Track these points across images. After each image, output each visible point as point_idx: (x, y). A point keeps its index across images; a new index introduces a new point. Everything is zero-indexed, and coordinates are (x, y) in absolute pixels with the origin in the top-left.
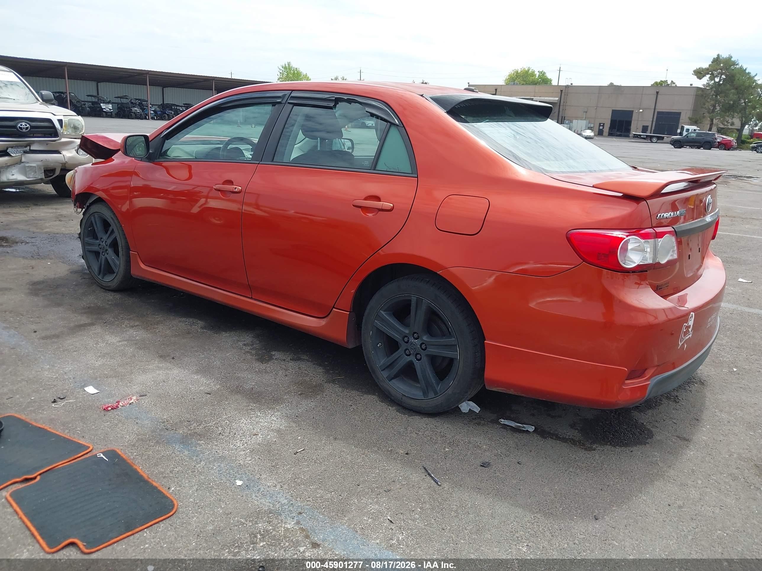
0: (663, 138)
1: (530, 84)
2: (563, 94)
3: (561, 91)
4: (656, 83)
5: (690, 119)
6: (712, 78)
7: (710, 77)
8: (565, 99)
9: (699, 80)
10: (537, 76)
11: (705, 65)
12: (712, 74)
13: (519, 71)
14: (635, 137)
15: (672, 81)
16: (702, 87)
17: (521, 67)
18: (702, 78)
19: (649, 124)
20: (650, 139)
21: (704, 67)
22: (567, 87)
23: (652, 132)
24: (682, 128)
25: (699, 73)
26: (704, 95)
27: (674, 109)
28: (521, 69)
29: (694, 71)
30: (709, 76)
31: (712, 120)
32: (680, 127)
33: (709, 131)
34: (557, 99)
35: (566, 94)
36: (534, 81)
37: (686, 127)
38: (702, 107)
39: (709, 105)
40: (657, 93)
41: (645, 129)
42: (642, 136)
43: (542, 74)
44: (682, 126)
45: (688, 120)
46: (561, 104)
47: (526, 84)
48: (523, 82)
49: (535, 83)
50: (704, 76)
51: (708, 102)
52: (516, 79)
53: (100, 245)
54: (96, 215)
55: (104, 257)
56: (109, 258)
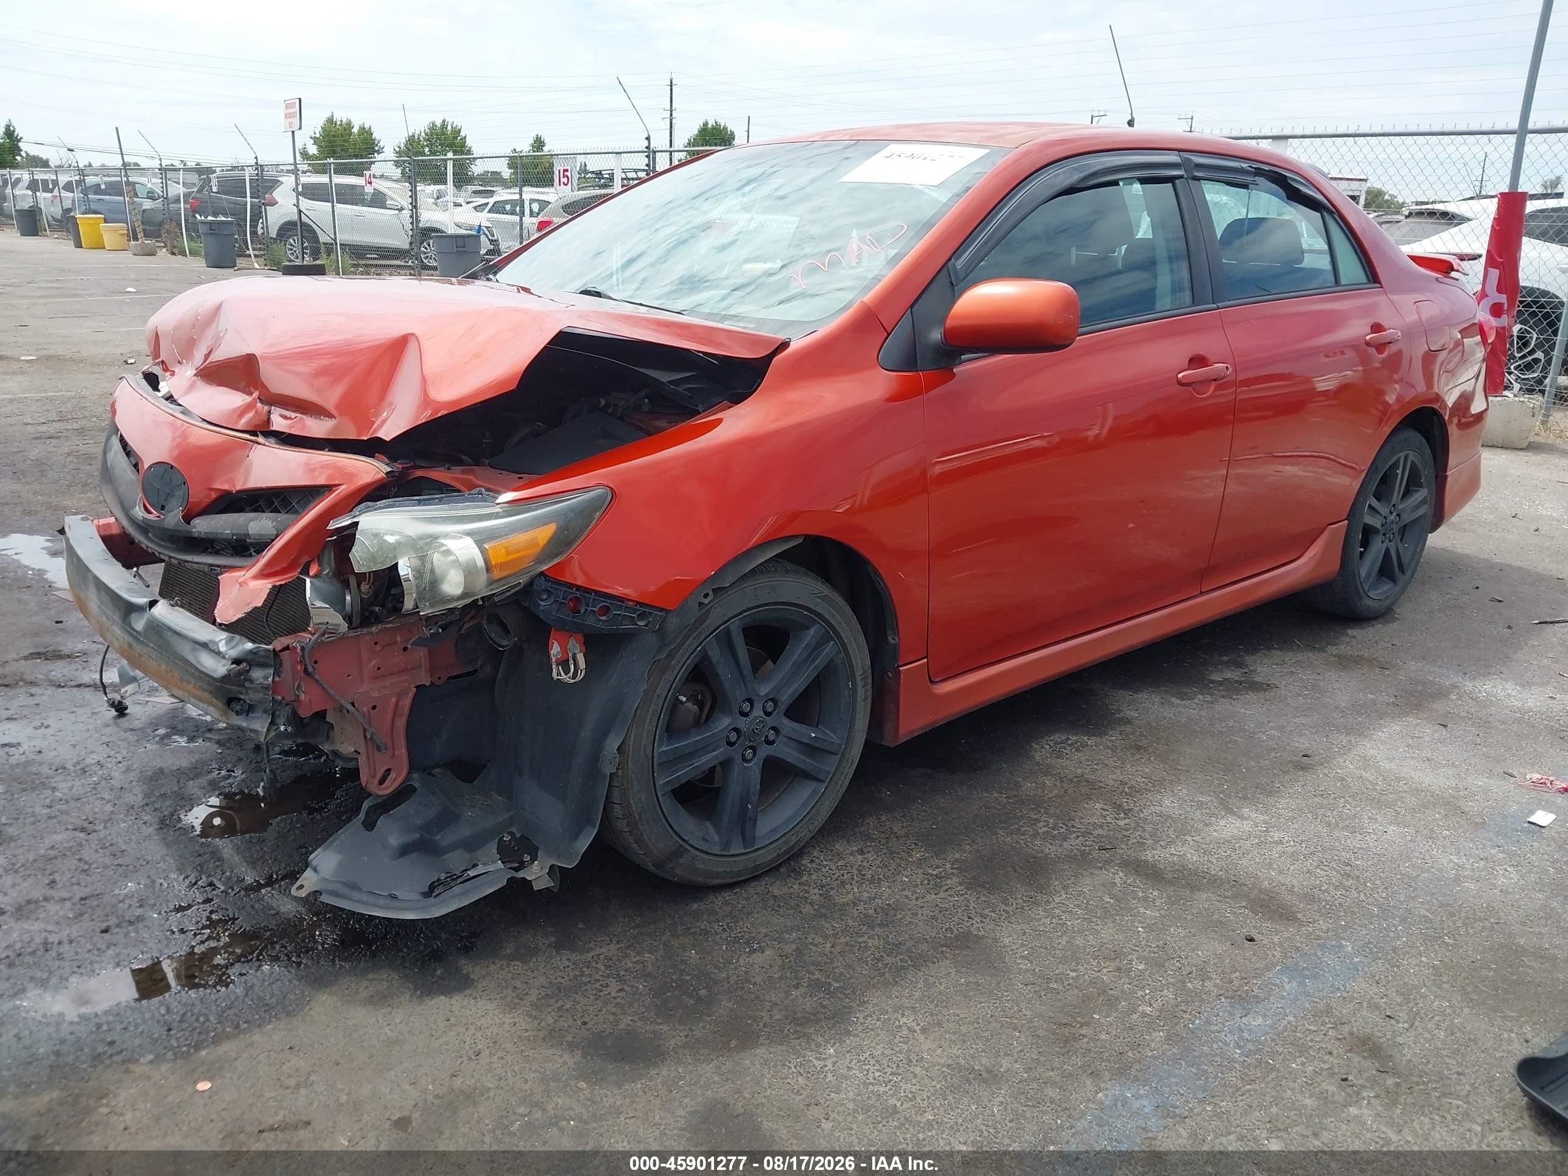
53: (736, 730)
54: (735, 626)
55: (754, 768)
56: (785, 751)
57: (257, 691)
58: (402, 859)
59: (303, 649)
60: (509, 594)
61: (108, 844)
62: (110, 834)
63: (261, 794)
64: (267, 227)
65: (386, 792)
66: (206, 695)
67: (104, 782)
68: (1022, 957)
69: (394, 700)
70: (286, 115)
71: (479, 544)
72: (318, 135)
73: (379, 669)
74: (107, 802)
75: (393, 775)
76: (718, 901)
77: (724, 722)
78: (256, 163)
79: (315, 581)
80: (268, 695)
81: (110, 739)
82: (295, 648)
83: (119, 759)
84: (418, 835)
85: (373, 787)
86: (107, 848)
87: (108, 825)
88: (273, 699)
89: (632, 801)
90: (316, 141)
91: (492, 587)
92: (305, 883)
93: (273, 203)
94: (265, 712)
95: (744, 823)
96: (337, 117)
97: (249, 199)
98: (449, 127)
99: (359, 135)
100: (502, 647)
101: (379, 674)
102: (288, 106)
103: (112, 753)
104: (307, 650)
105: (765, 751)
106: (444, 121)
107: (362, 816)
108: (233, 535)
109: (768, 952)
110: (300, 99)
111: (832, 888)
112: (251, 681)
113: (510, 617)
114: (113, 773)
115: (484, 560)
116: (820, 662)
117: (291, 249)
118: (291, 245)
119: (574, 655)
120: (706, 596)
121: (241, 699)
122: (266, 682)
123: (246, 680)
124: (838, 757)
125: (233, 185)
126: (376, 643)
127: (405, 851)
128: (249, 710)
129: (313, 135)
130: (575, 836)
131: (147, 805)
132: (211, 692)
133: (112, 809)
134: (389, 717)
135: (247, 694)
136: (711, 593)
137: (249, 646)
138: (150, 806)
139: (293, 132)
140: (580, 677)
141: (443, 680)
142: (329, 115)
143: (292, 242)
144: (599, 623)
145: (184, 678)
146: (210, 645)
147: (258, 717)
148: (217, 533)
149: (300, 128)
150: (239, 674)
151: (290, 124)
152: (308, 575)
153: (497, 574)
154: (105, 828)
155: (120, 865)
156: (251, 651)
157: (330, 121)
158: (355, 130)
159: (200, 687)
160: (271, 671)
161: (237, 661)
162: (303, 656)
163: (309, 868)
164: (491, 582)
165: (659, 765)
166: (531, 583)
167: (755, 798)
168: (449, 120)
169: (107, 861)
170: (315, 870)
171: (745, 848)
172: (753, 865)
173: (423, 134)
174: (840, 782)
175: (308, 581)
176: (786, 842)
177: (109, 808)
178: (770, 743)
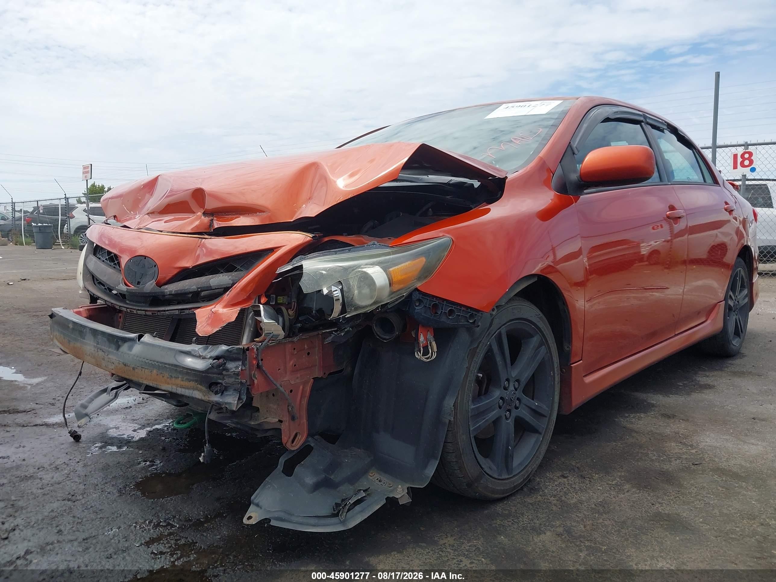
53: (502, 398)
54: (503, 330)
55: (511, 422)
56: (525, 414)
57: (229, 376)
58: (315, 493)
59: (257, 349)
60: (397, 303)
61: (89, 507)
62: (88, 501)
63: (202, 461)
64: (70, 228)
65: (295, 448)
66: (192, 384)
67: (72, 473)
68: (701, 522)
69: (301, 387)
70: (83, 172)
71: (385, 270)
73: (295, 365)
74: (79, 484)
75: (299, 437)
76: (499, 508)
77: (497, 393)
78: (65, 197)
79: (265, 306)
80: (238, 379)
81: (67, 451)
82: (253, 349)
83: (78, 460)
84: (324, 476)
85: (289, 446)
86: (89, 509)
87: (85, 496)
88: (241, 381)
89: (459, 440)
91: (392, 296)
92: (252, 515)
93: (73, 217)
94: (235, 390)
95: (508, 458)
96: (97, 184)
97: (60, 217)
100: (385, 339)
101: (295, 370)
102: (85, 168)
103: (71, 458)
104: (260, 351)
105: (515, 413)
107: (280, 467)
108: (198, 288)
109: (548, 533)
110: (91, 165)
111: (561, 496)
112: (227, 370)
113: (394, 319)
114: (76, 469)
115: (388, 278)
116: (539, 358)
117: (81, 240)
118: (81, 237)
119: (430, 343)
120: (493, 310)
121: (219, 383)
122: (237, 370)
123: (224, 370)
124: (547, 419)
125: (51, 210)
126: (294, 349)
127: (317, 487)
128: (223, 391)
129: (84, 193)
130: (425, 466)
131: (106, 483)
132: (196, 381)
133: (84, 487)
134: (299, 398)
135: (223, 379)
136: (495, 308)
137: (224, 348)
138: (109, 484)
139: (87, 180)
140: (434, 357)
141: (326, 375)
143: (82, 236)
144: (447, 321)
145: (173, 376)
146: (193, 352)
147: (230, 395)
148: (185, 290)
149: (91, 178)
150: (219, 366)
151: (86, 177)
152: (260, 303)
153: (396, 287)
154: (83, 498)
155: (103, 518)
156: (228, 350)
159: (187, 379)
160: (240, 363)
161: (217, 358)
162: (257, 355)
163: (252, 505)
164: (392, 293)
165: (471, 417)
166: (410, 295)
167: (512, 443)
169: (93, 516)
170: (257, 505)
171: (509, 475)
172: (513, 486)
174: (549, 434)
175: (261, 306)
176: (527, 472)
177: (82, 487)
178: (517, 408)
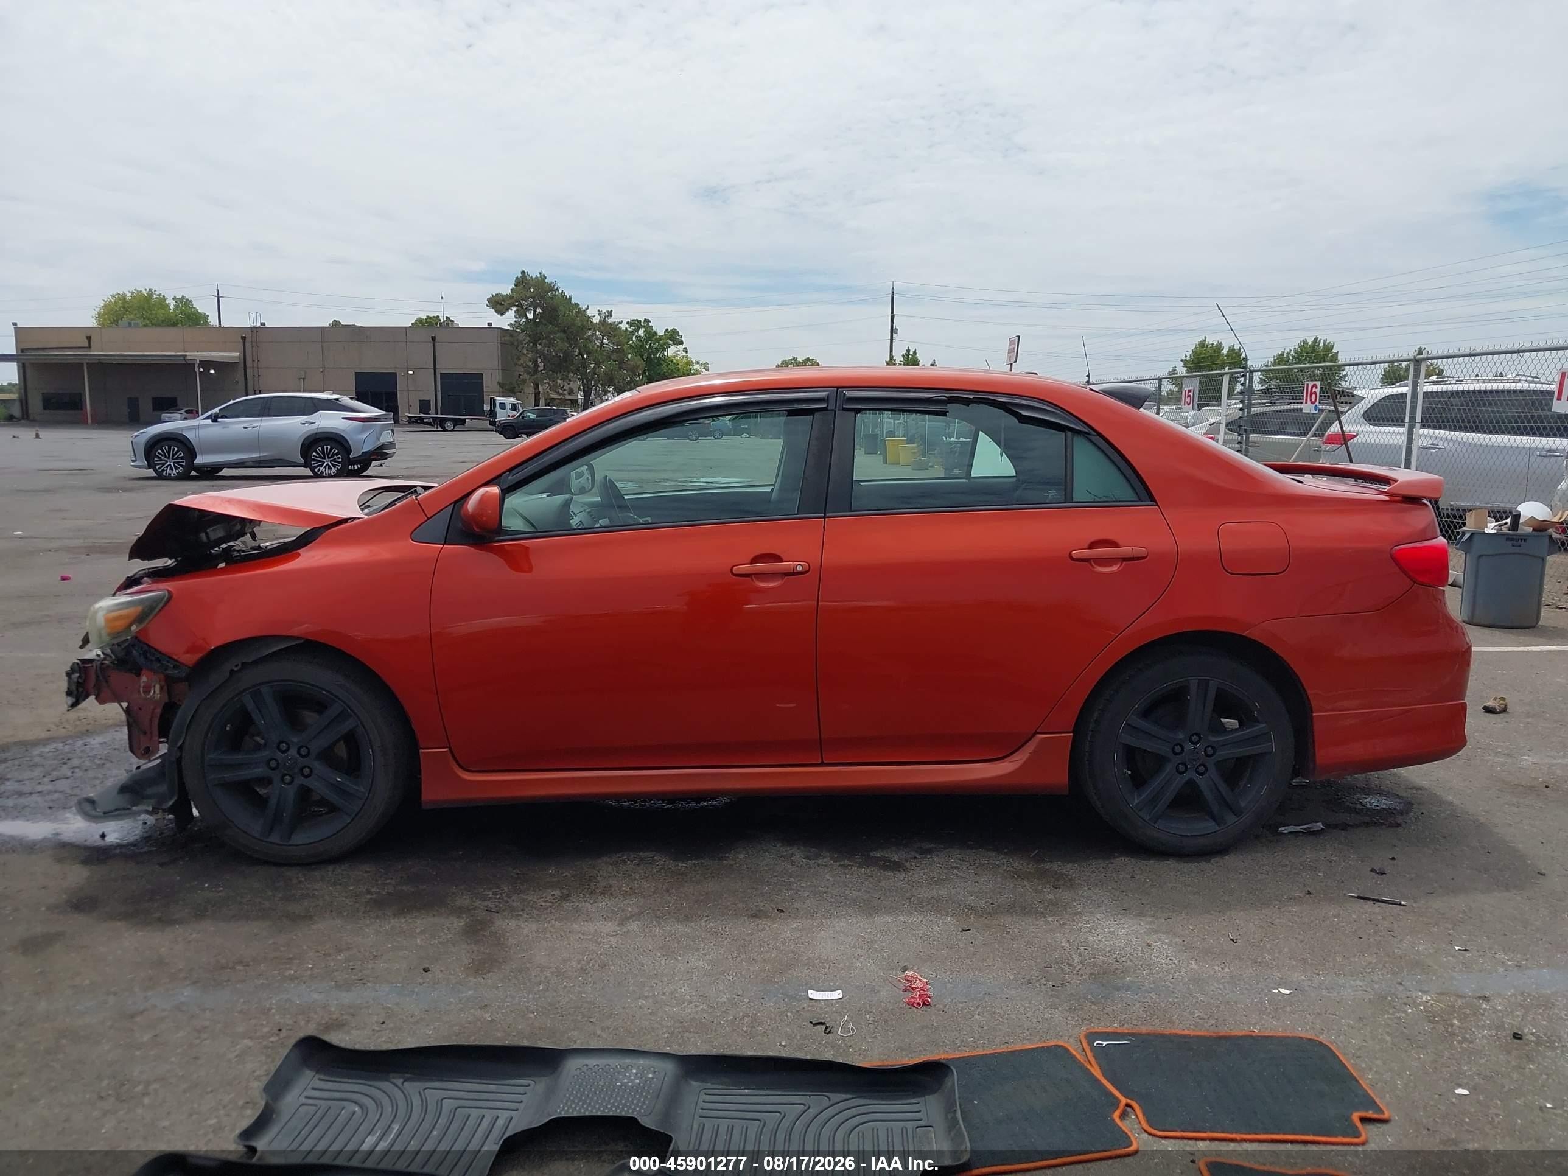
0: (463, 422)
1: (158, 325)
2: (248, 345)
3: (244, 338)
4: (419, 320)
5: (501, 385)
6: (521, 313)
7: (517, 310)
8: (255, 354)
9: (499, 316)
10: (172, 307)
11: (506, 289)
12: (520, 306)
13: (129, 297)
14: (413, 422)
15: (447, 318)
16: (509, 328)
17: (132, 289)
18: (505, 312)
19: (430, 396)
20: (440, 424)
21: (504, 294)
22: (253, 329)
23: (439, 412)
24: (493, 402)
25: (499, 304)
26: (516, 343)
27: (470, 368)
28: (133, 293)
29: (489, 300)
30: (514, 309)
31: (536, 387)
32: (486, 399)
33: (535, 406)
34: (237, 354)
35: (254, 344)
36: (170, 320)
37: (499, 400)
38: (516, 365)
39: (526, 359)
40: (434, 339)
41: (424, 406)
42: (425, 421)
43: (184, 303)
44: (491, 398)
45: (497, 388)
46: (247, 366)
47: (153, 324)
48: (140, 322)
49: (171, 323)
50: (507, 310)
51: (524, 354)
52: (124, 314)
53: (274, 759)
54: (267, 689)
55: (292, 791)
72: (1188, 358)
77: (265, 752)
90: (1185, 362)
98: (1321, 345)
99: (1227, 356)
106: (1316, 339)
110: (1019, 337)
115: (105, 623)
120: (236, 666)
124: (362, 801)
129: (1184, 358)
142: (1201, 339)
153: (109, 631)
157: (1202, 344)
158: (1225, 352)
165: (209, 765)
167: (290, 810)
168: (1322, 338)
171: (281, 841)
173: (1293, 352)
178: (305, 776)
